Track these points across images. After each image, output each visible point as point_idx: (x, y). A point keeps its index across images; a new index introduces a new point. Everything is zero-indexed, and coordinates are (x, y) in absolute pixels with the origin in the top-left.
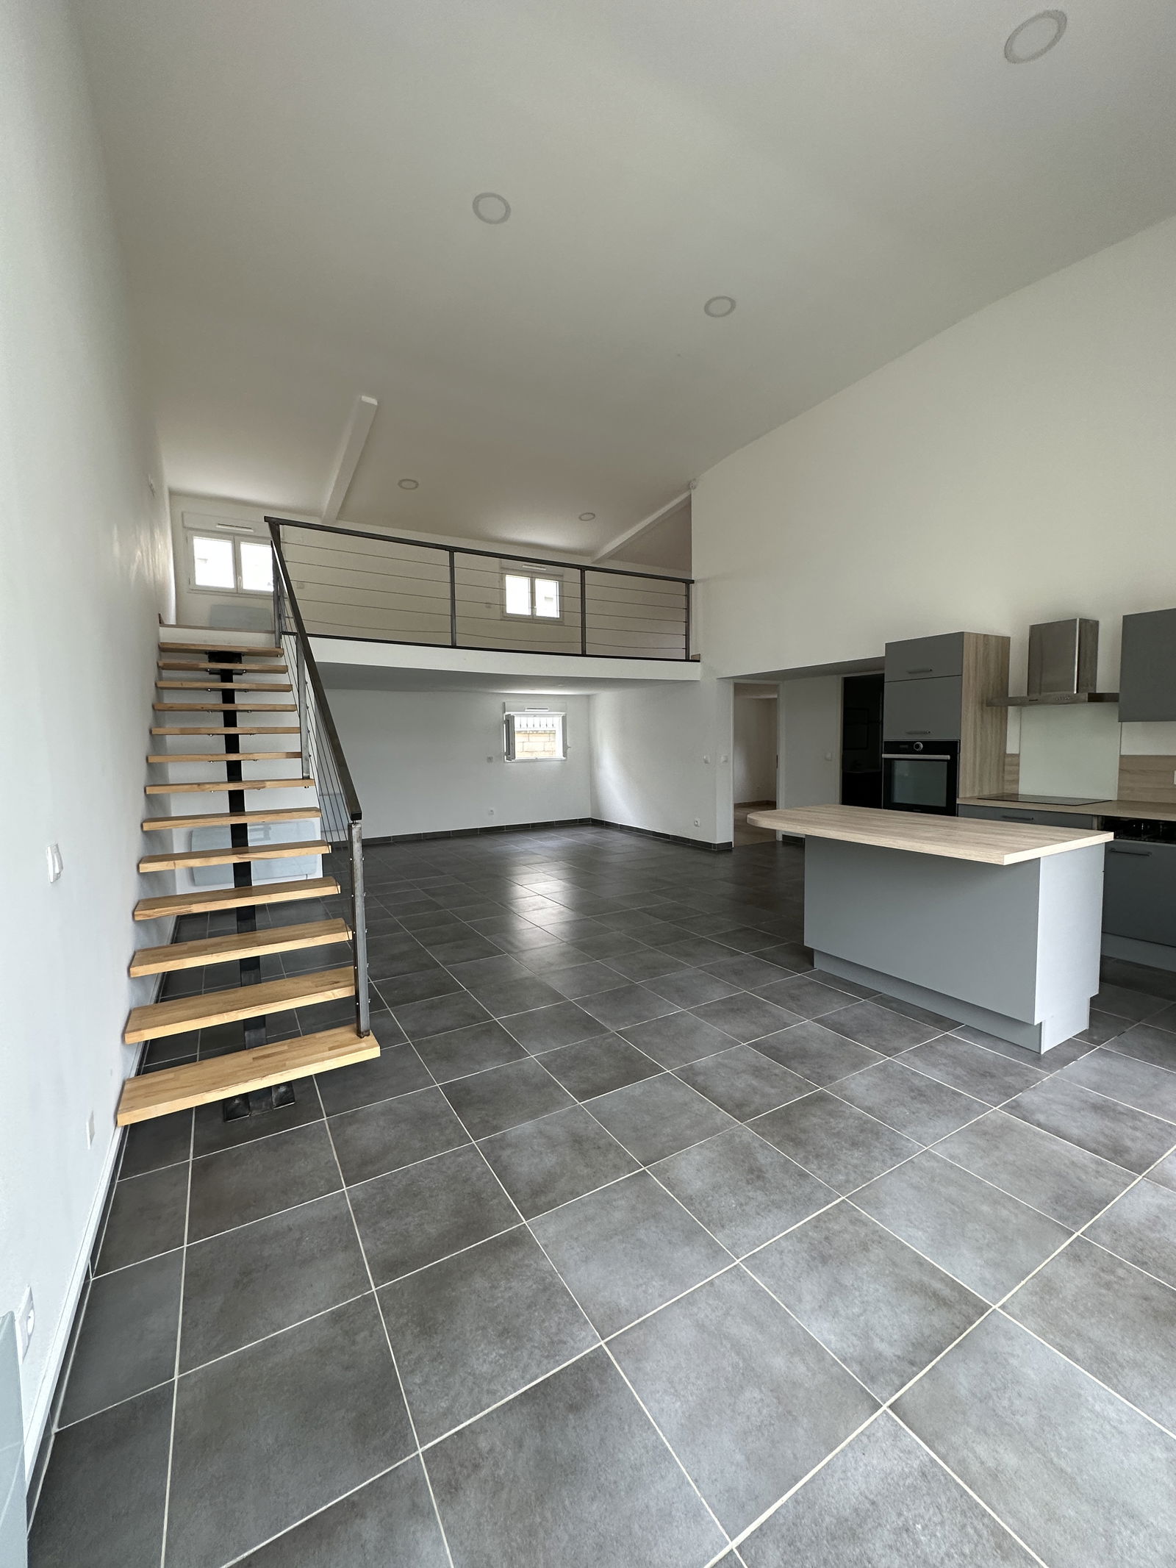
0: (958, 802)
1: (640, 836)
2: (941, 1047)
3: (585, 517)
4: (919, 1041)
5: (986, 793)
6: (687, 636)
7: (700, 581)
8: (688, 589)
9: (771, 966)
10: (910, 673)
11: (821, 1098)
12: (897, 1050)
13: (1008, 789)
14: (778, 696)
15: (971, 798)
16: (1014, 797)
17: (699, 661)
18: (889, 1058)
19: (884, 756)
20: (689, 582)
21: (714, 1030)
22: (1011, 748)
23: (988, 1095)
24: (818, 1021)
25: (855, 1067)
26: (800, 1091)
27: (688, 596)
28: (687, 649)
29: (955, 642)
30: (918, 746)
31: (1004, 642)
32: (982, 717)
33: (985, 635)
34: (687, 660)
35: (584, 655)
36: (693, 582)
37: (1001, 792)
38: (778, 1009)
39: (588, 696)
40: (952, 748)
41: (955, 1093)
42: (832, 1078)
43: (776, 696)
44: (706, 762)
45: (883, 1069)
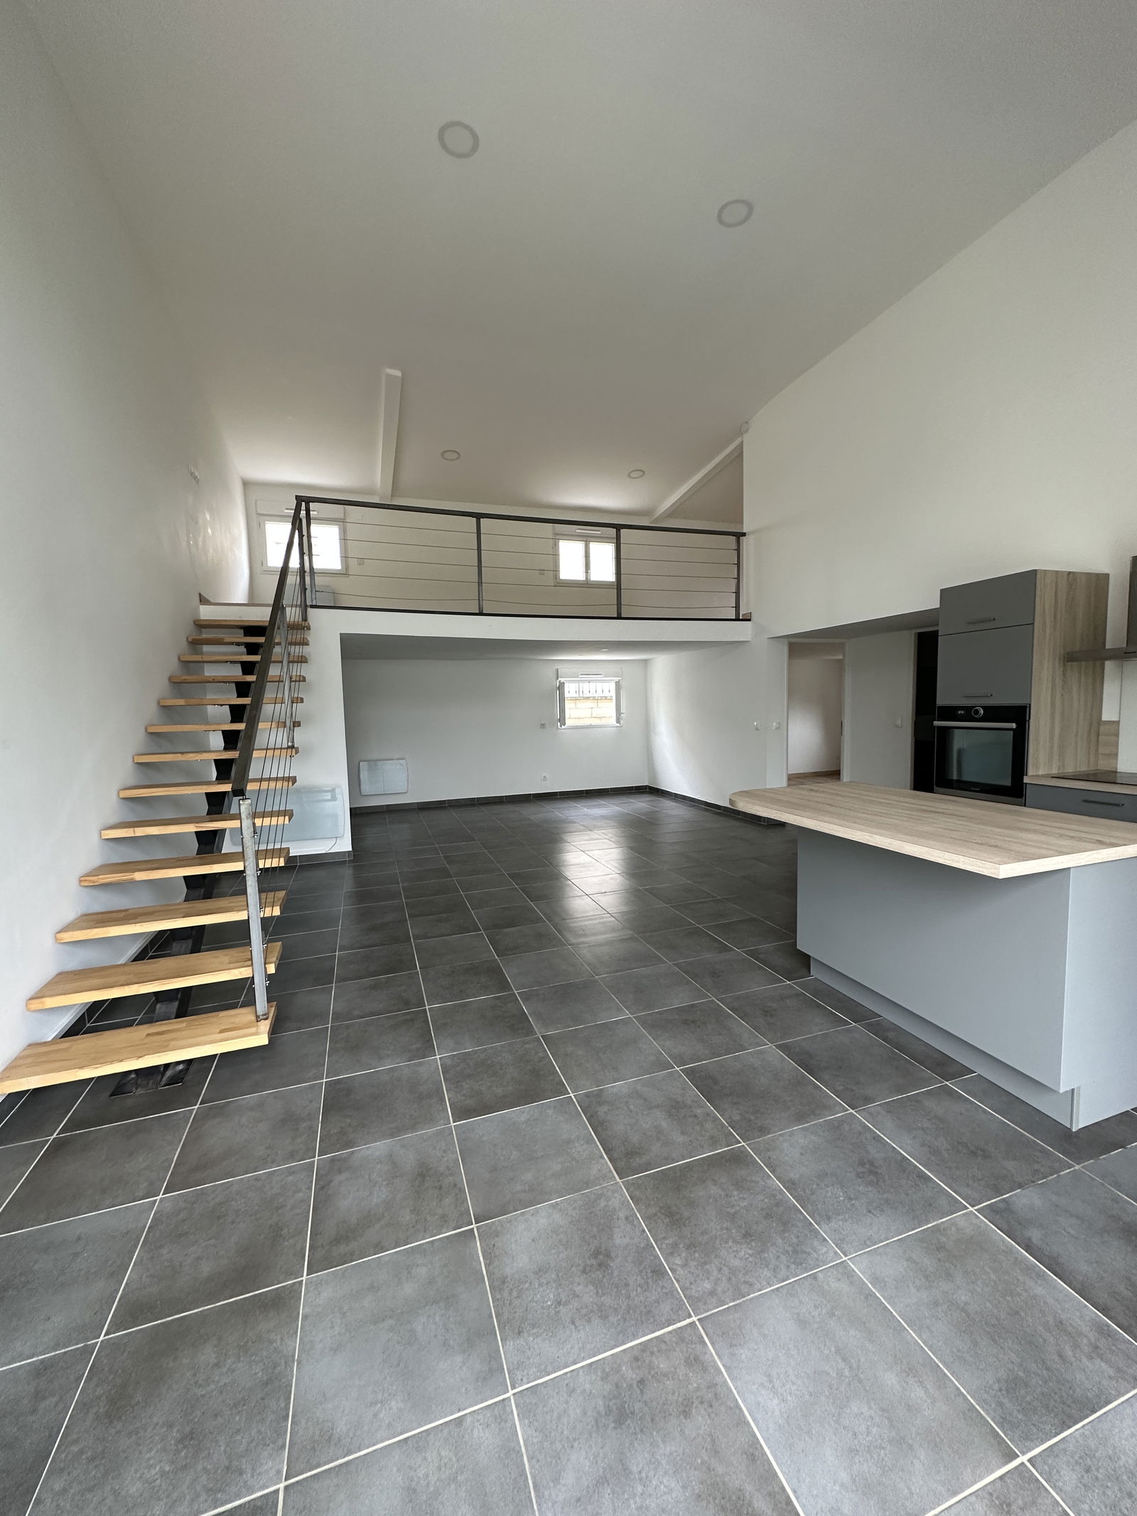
0: (1026, 780)
1: (693, 806)
2: (930, 1103)
3: (633, 475)
4: (901, 1090)
5: (1070, 769)
6: (737, 593)
7: (750, 533)
8: (738, 542)
9: (760, 968)
10: (969, 623)
11: (738, 1158)
12: (868, 1100)
13: (1103, 765)
14: (844, 656)
15: (1043, 776)
16: (1111, 777)
17: (749, 620)
18: (851, 1111)
19: (936, 723)
20: (739, 535)
21: (653, 1045)
22: (1108, 714)
23: (968, 1186)
24: (784, 1048)
25: (801, 1118)
26: (714, 1143)
27: (738, 550)
28: (737, 607)
29: (1027, 581)
30: (977, 712)
31: (1099, 582)
32: (1064, 675)
33: (1070, 573)
34: (737, 619)
35: (619, 617)
36: (744, 534)
37: (1092, 768)
38: (742, 1027)
39: (646, 661)
40: (1019, 715)
41: (922, 1176)
42: (763, 1130)
43: (841, 657)
44: (757, 729)
45: (836, 1126)
